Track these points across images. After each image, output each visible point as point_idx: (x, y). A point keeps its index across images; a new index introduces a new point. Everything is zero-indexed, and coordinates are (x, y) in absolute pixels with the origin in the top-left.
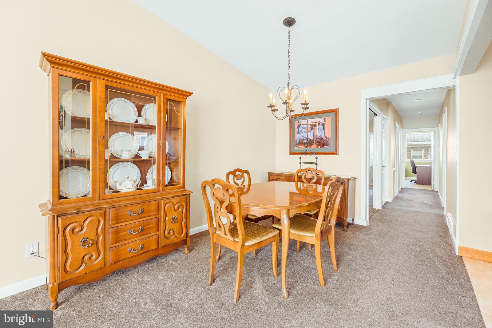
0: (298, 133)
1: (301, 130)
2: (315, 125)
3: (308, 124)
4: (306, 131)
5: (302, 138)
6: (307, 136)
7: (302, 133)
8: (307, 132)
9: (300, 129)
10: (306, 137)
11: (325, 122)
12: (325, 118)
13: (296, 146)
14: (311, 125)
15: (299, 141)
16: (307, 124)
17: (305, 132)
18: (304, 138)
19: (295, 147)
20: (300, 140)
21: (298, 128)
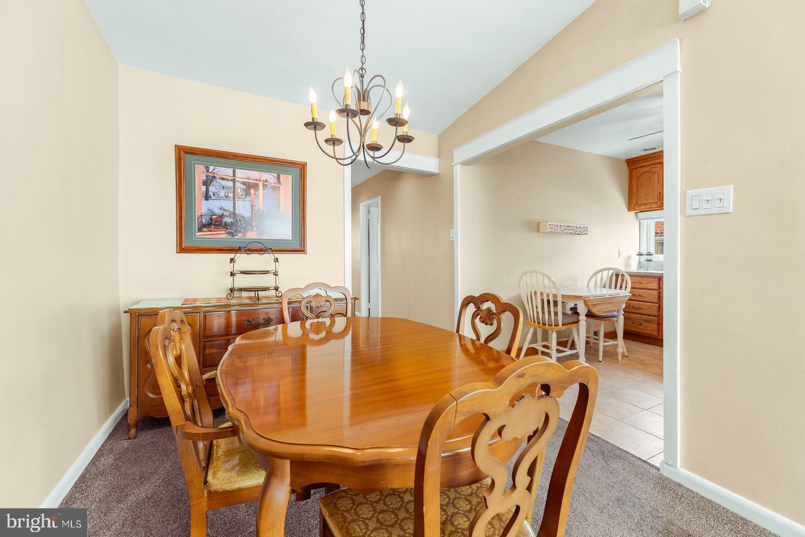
0: (207, 197)
1: (216, 191)
2: (255, 186)
3: (237, 179)
4: (231, 195)
5: (218, 211)
6: (234, 208)
7: (220, 198)
8: (234, 198)
9: (212, 189)
10: (232, 210)
11: (280, 183)
12: (279, 176)
13: (200, 230)
14: (244, 183)
15: (211, 219)
16: (234, 181)
17: (227, 197)
18: (227, 214)
19: (197, 234)
20: (214, 217)
21: (207, 183)
